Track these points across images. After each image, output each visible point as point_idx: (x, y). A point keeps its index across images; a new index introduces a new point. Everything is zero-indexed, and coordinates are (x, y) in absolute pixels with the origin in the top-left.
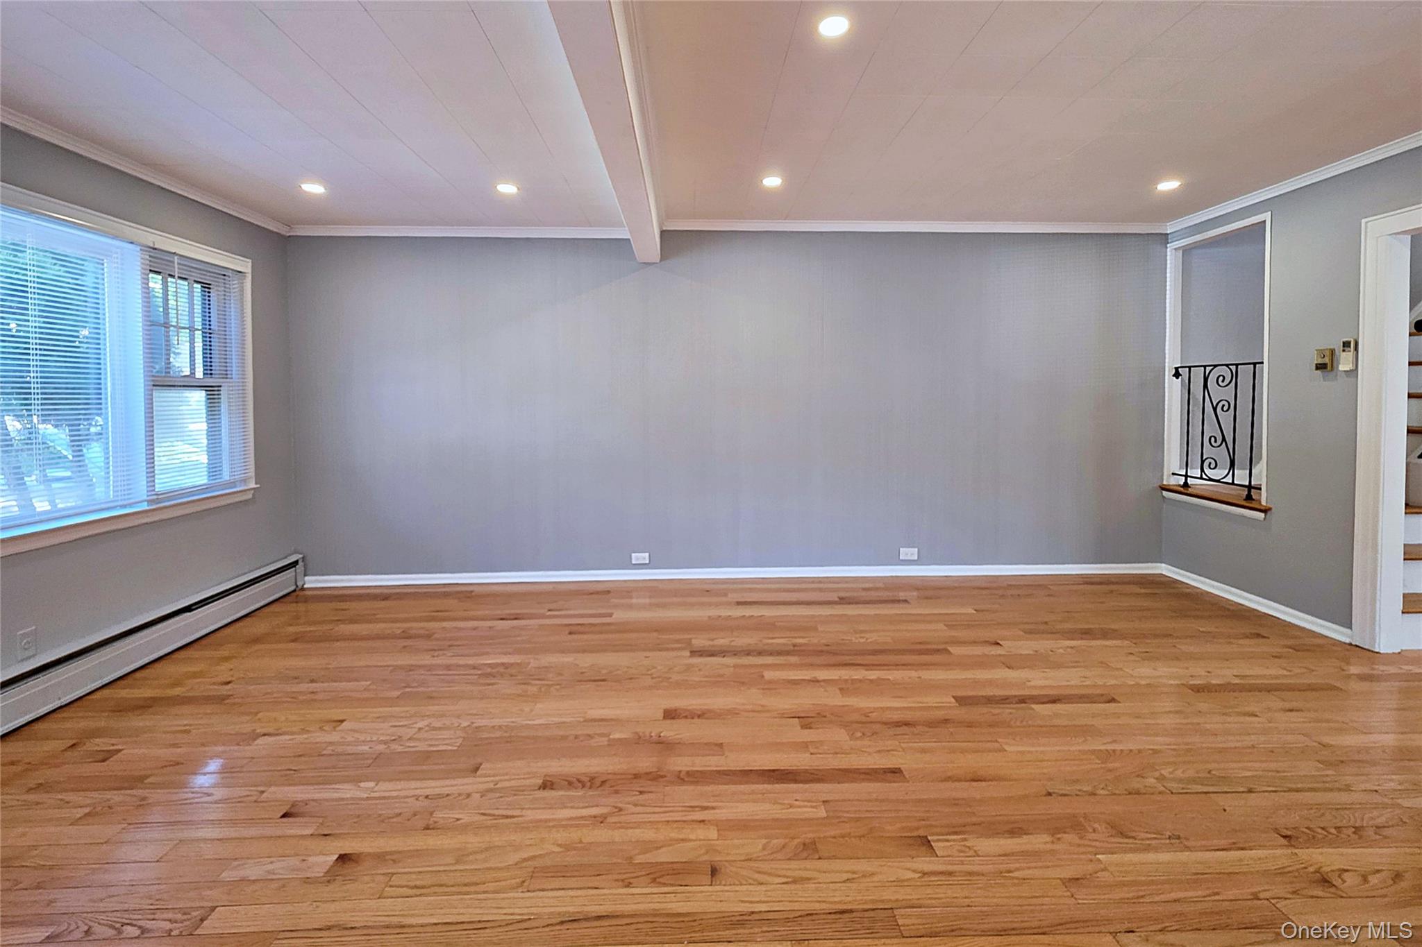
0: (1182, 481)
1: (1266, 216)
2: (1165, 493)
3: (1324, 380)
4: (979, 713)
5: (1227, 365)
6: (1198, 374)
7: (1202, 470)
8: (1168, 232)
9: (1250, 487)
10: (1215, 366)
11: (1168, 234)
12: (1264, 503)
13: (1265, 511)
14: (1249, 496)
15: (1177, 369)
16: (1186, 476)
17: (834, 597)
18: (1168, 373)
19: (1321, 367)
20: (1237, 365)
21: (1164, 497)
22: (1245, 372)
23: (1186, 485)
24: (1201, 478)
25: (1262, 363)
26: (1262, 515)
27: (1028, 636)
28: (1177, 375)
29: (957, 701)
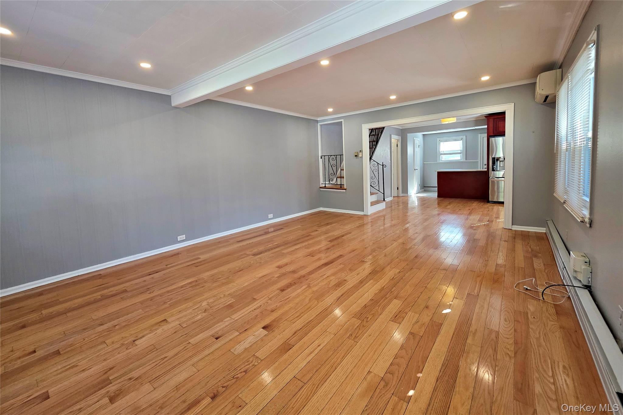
0: (324, 185)
1: (342, 120)
2: (321, 189)
3: (356, 158)
4: (335, 242)
5: (334, 155)
6: (327, 158)
7: (329, 182)
8: (318, 120)
9: (341, 185)
10: (331, 156)
11: (318, 121)
12: (345, 188)
13: (345, 190)
14: (341, 187)
15: (321, 156)
16: (325, 184)
17: (262, 232)
18: (320, 157)
19: (356, 156)
20: (336, 155)
21: (320, 190)
22: (338, 157)
23: (325, 186)
24: (329, 184)
25: (343, 155)
26: (345, 191)
27: (319, 228)
28: (321, 158)
29: (330, 242)
